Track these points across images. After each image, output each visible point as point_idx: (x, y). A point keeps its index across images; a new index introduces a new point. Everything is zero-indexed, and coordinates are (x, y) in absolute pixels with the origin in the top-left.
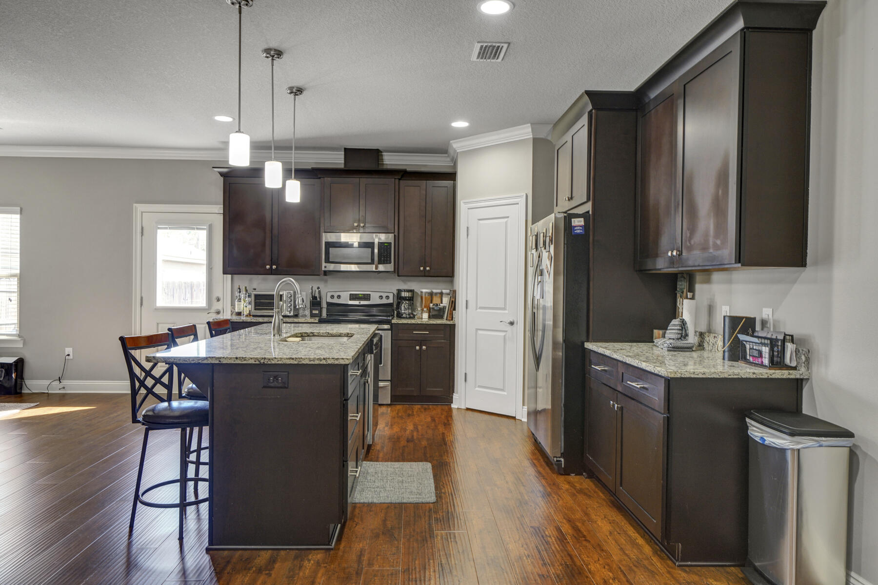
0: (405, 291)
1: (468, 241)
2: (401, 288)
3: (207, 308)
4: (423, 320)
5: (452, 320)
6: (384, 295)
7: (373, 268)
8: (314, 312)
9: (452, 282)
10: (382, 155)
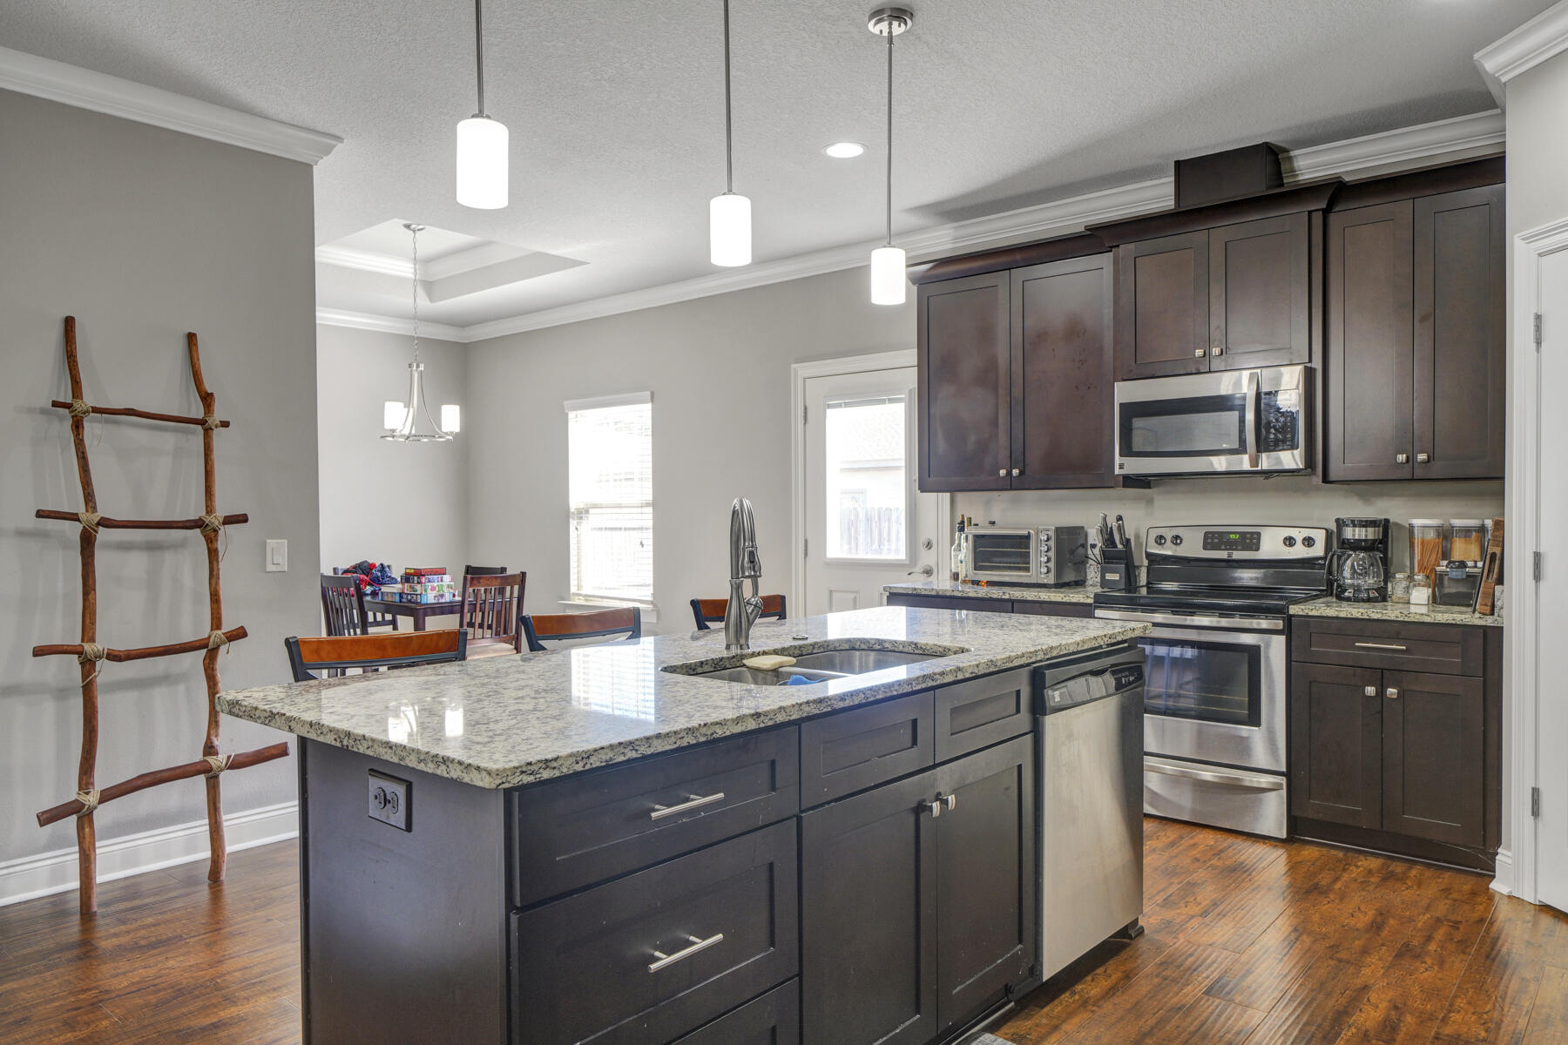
0: (1355, 523)
1: (1539, 361)
2: (1345, 514)
3: (908, 562)
4: (1413, 609)
5: (1493, 614)
6: (1298, 534)
7: (1244, 462)
8: (1109, 576)
9: (1500, 495)
10: (1290, 159)
